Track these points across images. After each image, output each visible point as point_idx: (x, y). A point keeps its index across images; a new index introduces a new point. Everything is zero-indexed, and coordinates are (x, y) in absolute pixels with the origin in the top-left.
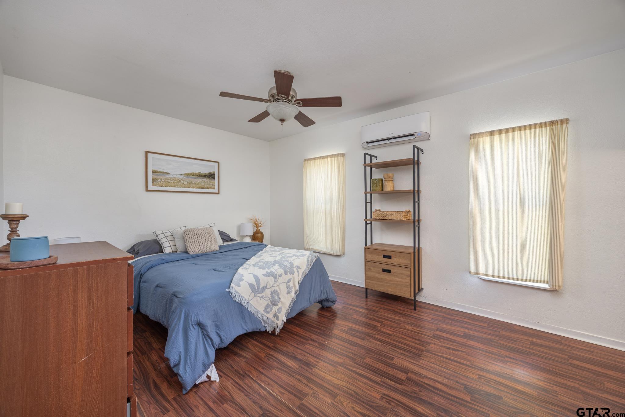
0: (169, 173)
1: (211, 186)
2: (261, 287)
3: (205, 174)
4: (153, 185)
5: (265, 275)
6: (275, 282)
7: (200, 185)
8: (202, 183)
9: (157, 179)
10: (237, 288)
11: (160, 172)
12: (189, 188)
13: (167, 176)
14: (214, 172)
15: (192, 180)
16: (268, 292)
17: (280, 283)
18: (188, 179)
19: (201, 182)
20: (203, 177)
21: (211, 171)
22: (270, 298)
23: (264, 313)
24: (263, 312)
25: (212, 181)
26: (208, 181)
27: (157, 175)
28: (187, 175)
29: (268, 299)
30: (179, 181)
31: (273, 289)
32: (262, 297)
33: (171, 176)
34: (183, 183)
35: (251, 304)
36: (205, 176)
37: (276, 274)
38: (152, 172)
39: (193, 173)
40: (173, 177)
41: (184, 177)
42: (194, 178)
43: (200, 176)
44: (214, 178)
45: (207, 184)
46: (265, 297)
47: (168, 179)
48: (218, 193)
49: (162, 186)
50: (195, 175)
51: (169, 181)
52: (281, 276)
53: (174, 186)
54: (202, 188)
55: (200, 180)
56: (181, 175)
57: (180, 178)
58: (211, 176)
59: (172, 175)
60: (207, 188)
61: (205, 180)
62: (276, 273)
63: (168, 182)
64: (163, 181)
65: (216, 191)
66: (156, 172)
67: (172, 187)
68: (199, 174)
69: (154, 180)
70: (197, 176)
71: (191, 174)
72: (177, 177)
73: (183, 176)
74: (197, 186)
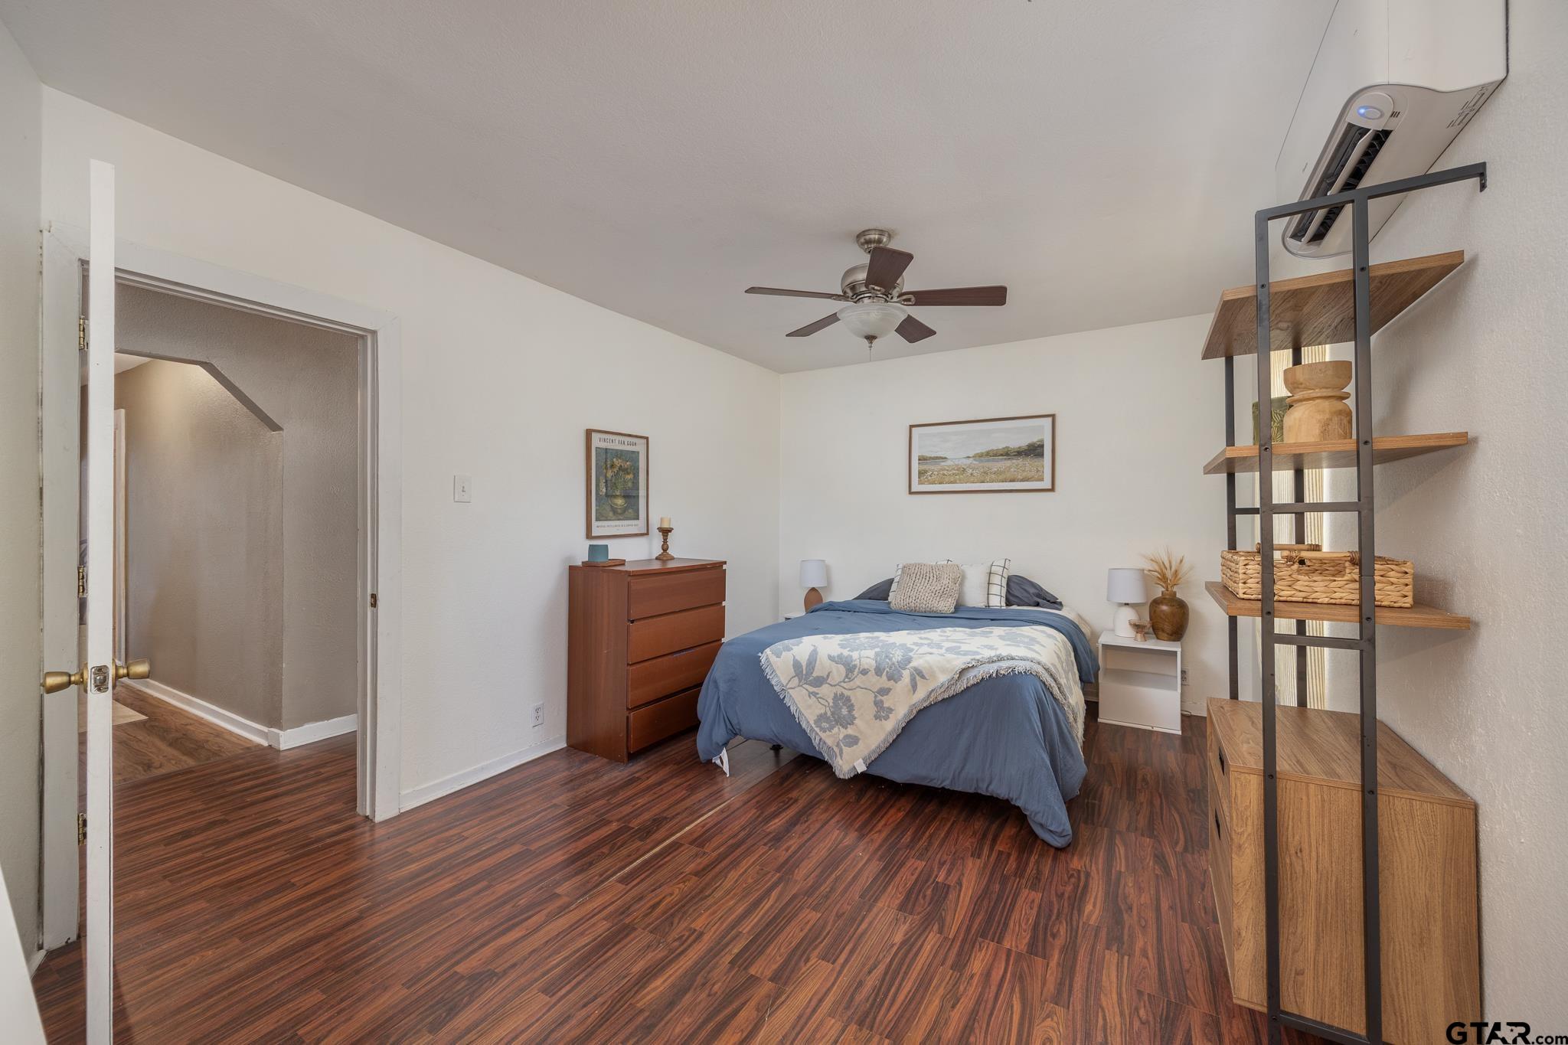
0: (945, 458)
1: (1033, 474)
2: (814, 675)
3: (1019, 448)
4: (920, 483)
5: (831, 658)
6: (847, 680)
7: (1008, 475)
8: (1012, 470)
9: (926, 472)
10: (773, 659)
11: (931, 458)
12: (983, 482)
13: (943, 464)
14: (1042, 441)
15: (989, 464)
16: (825, 691)
17: (859, 687)
18: (982, 464)
19: (1010, 468)
20: (1014, 455)
21: (1034, 439)
22: (831, 704)
23: (813, 726)
24: (812, 723)
25: (1036, 464)
26: (1027, 464)
27: (927, 464)
28: (979, 456)
29: (826, 704)
30: (964, 470)
31: (839, 690)
32: (815, 694)
33: (949, 463)
34: (972, 474)
35: (791, 696)
36: (1021, 453)
37: (855, 666)
38: (919, 460)
39: (993, 450)
40: (952, 463)
41: (974, 462)
42: (993, 461)
43: (1007, 454)
44: (1041, 455)
45: (1024, 471)
46: (821, 698)
47: (945, 470)
48: (1052, 489)
49: (933, 483)
50: (995, 455)
51: (945, 472)
52: (864, 672)
53: (954, 482)
54: (1011, 481)
55: (1008, 463)
56: (969, 457)
57: (965, 465)
58: (1034, 451)
59: (952, 459)
60: (1022, 480)
61: (1020, 461)
62: (857, 662)
63: (944, 475)
64: (936, 473)
65: (1047, 484)
66: (925, 460)
67: (951, 483)
68: (1006, 450)
69: (921, 473)
70: (1002, 455)
71: (988, 454)
72: (960, 462)
73: (971, 459)
74: (1001, 477)
